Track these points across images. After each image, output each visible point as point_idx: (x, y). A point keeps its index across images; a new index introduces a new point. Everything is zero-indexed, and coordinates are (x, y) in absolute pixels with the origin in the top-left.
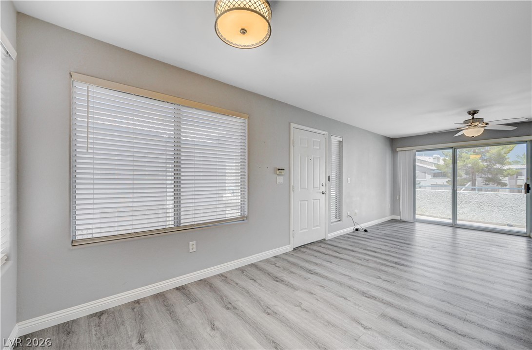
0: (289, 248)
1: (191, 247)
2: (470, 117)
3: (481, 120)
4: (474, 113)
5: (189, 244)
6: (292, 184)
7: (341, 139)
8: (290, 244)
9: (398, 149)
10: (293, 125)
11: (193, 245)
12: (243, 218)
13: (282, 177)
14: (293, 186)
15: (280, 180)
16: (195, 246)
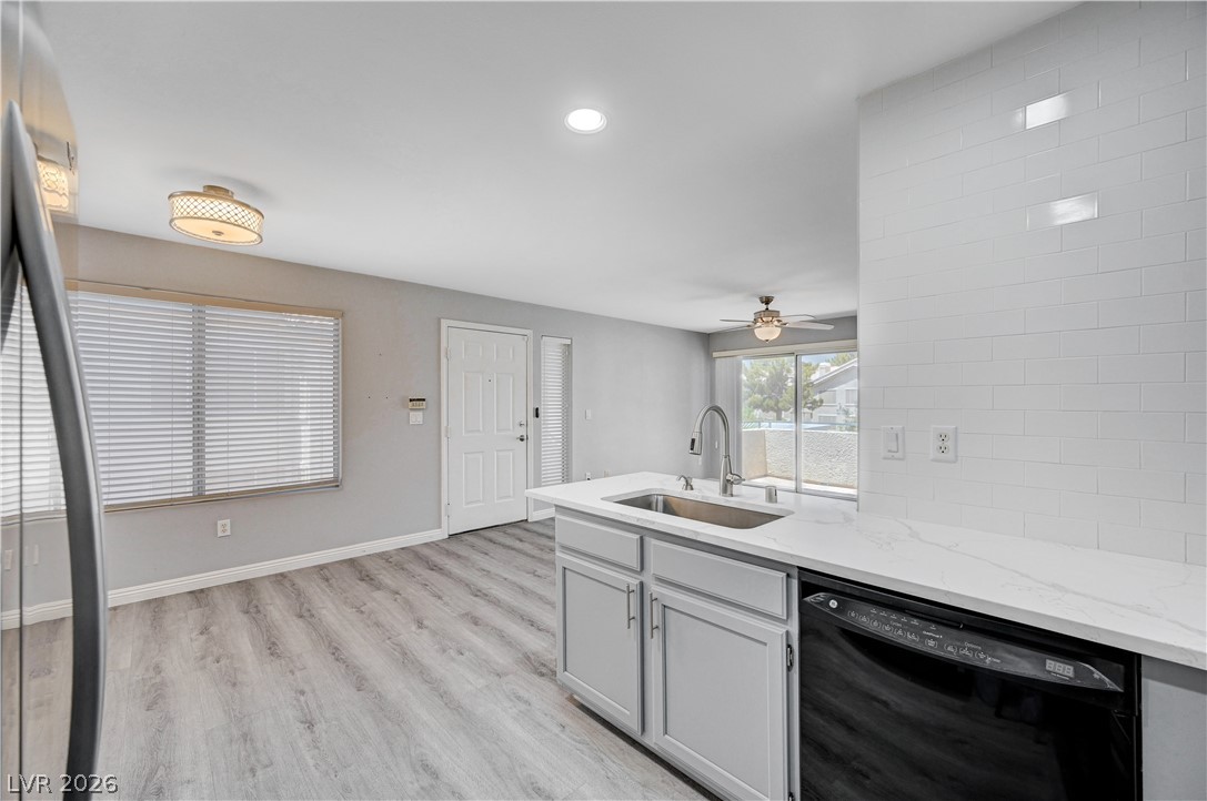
0: (439, 535)
1: (220, 528)
2: (764, 307)
3: (775, 314)
4: (767, 301)
5: (216, 524)
6: (444, 424)
7: (568, 342)
8: (440, 527)
9: (715, 354)
10: (445, 323)
11: (224, 526)
12: (335, 484)
13: (421, 413)
14: (447, 428)
15: (416, 417)
16: (228, 528)
